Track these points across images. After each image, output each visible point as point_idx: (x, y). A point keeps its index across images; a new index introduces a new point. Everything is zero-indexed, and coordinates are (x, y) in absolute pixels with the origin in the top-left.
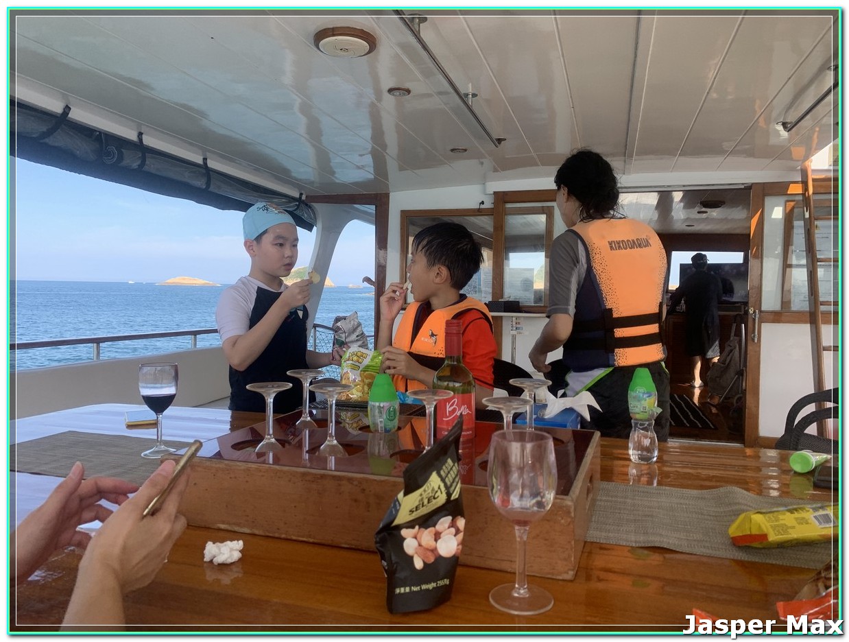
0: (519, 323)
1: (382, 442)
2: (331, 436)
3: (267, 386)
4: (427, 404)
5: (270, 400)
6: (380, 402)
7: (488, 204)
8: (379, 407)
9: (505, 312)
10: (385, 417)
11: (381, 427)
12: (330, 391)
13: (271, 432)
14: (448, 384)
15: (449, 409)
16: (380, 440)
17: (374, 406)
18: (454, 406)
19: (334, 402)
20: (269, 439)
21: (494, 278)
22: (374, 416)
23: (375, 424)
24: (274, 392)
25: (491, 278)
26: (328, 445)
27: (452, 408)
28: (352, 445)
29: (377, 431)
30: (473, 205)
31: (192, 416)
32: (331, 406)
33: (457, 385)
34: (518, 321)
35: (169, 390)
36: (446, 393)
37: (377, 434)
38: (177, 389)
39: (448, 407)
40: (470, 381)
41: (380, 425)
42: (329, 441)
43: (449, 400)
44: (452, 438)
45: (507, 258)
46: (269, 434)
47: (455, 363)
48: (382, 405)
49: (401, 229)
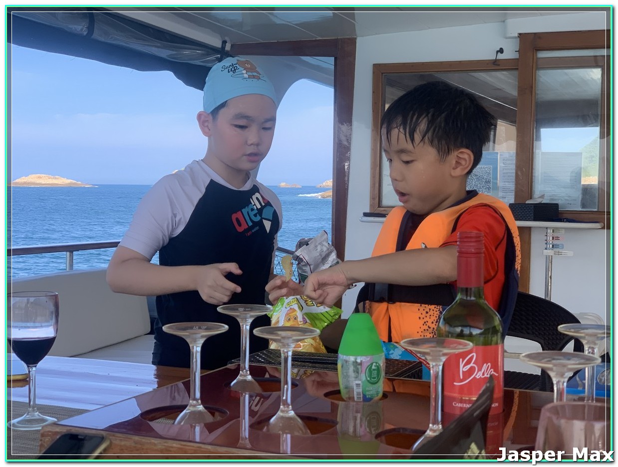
0: (557, 238)
1: (359, 415)
2: (285, 403)
3: (192, 328)
4: (433, 360)
5: (196, 349)
6: (356, 355)
7: (510, 53)
8: (355, 363)
9: (535, 219)
10: (364, 378)
11: (358, 394)
12: (284, 338)
13: (198, 395)
14: (462, 331)
15: (463, 368)
16: (357, 412)
17: (346, 361)
18: (472, 365)
19: (290, 354)
20: (195, 406)
21: (518, 167)
22: (347, 376)
23: (349, 389)
24: (202, 337)
25: (514, 167)
26: (282, 418)
27: (468, 367)
28: (316, 419)
29: (351, 398)
30: (487, 54)
31: (73, 371)
32: (286, 360)
33: (476, 332)
34: (556, 235)
35: (45, 332)
36: (460, 344)
37: (352, 403)
38: (57, 331)
39: (461, 366)
40: (495, 327)
41: (356, 390)
42: (283, 411)
43: (463, 355)
44: (477, 412)
45: (538, 138)
46: (195, 399)
47: (473, 298)
48: (359, 361)
49: (373, 92)
